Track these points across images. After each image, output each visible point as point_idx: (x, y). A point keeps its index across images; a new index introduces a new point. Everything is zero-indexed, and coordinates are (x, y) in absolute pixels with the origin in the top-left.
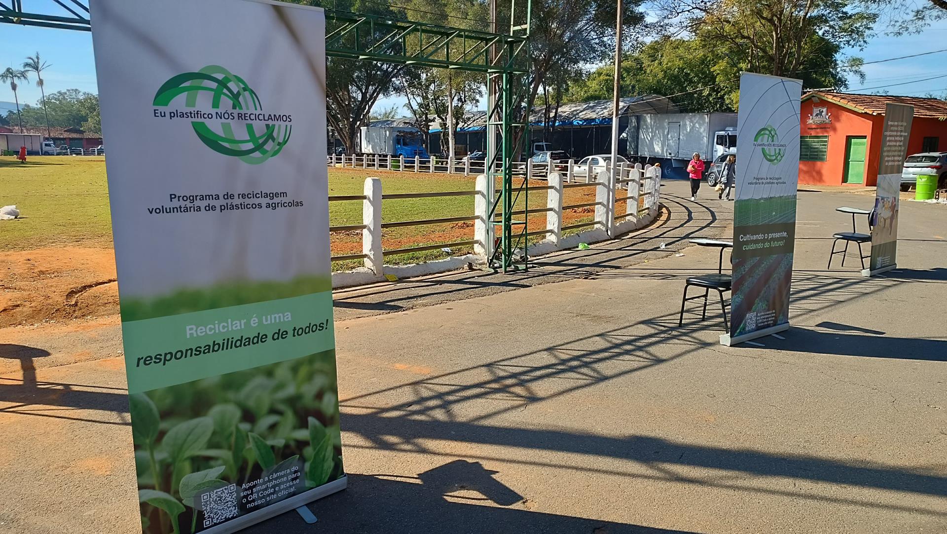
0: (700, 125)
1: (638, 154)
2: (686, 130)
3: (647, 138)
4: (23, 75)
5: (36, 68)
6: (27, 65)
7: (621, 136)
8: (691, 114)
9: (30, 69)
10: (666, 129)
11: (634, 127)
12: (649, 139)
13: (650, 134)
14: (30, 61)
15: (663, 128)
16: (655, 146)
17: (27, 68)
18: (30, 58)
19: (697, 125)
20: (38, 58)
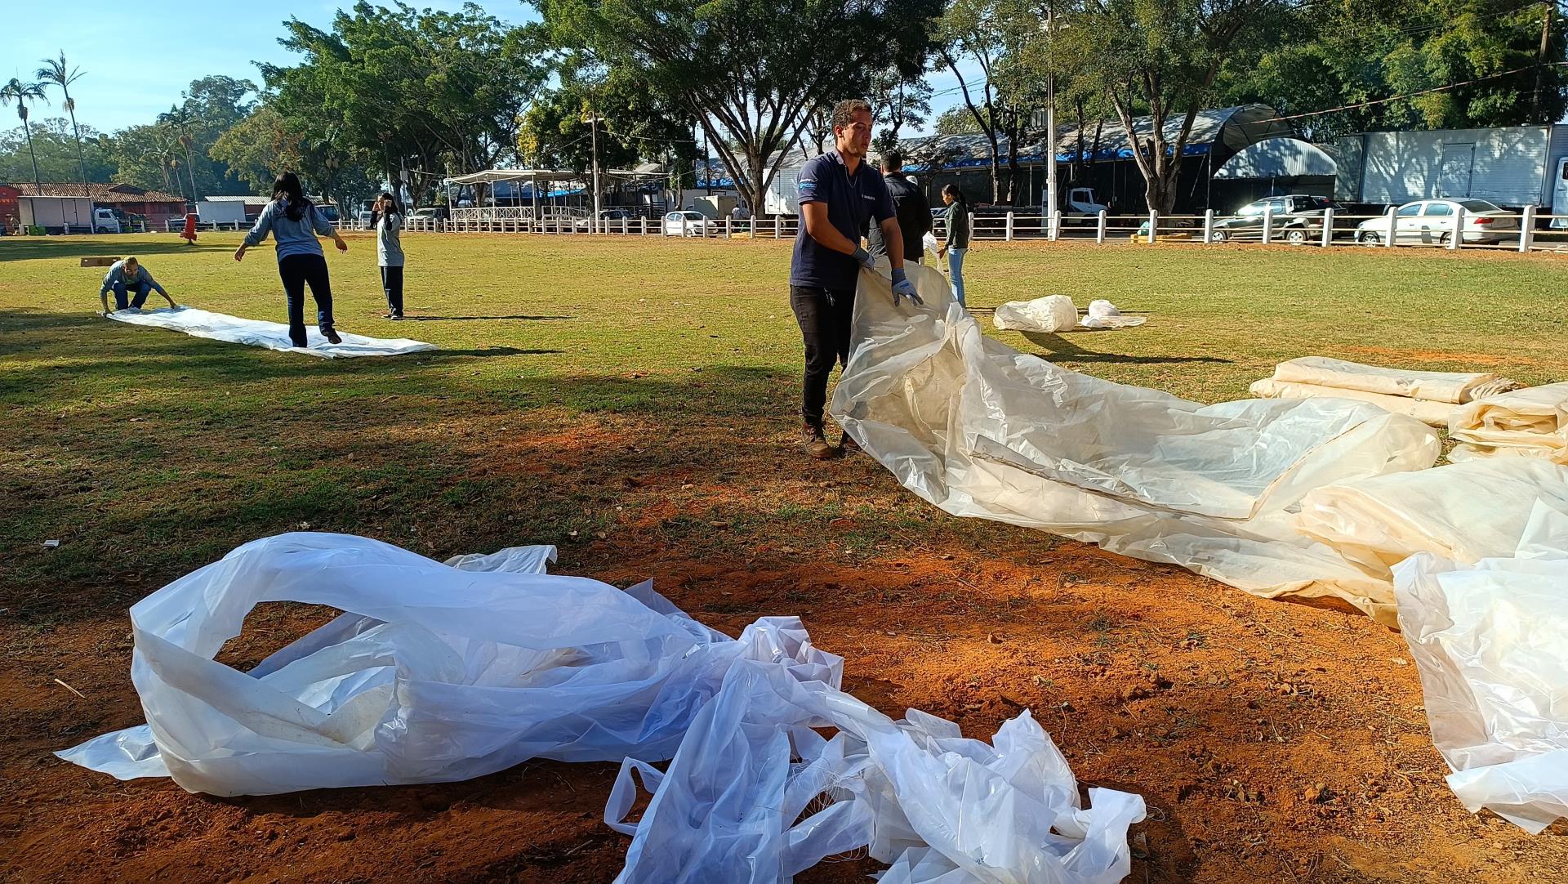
0: (1528, 145)
1: (1361, 200)
2: (1491, 155)
3: (1388, 173)
4: (38, 90)
5: (61, 79)
6: (43, 73)
7: (1217, 174)
8: (1504, 129)
9: (50, 80)
10: (1438, 155)
11: (1356, 154)
12: (1392, 173)
13: (1396, 166)
14: (50, 67)
15: (1431, 155)
16: (1408, 185)
17: (44, 79)
18: (49, 61)
19: (1520, 147)
20: (63, 61)
